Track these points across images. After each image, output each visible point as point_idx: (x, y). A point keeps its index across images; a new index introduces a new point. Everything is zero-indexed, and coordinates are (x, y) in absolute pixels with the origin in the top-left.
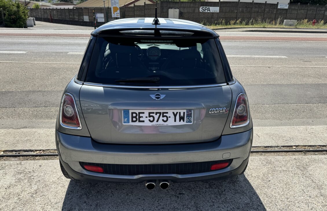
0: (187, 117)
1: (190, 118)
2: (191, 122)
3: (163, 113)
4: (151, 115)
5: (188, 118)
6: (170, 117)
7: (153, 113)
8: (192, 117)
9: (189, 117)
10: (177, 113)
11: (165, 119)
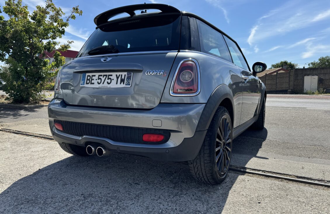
0: (127, 79)
1: (129, 81)
2: (130, 85)
3: (109, 75)
4: (100, 77)
5: (127, 81)
6: (113, 79)
7: (101, 76)
8: (131, 80)
9: (128, 79)
10: (120, 75)
11: (109, 81)
